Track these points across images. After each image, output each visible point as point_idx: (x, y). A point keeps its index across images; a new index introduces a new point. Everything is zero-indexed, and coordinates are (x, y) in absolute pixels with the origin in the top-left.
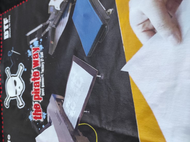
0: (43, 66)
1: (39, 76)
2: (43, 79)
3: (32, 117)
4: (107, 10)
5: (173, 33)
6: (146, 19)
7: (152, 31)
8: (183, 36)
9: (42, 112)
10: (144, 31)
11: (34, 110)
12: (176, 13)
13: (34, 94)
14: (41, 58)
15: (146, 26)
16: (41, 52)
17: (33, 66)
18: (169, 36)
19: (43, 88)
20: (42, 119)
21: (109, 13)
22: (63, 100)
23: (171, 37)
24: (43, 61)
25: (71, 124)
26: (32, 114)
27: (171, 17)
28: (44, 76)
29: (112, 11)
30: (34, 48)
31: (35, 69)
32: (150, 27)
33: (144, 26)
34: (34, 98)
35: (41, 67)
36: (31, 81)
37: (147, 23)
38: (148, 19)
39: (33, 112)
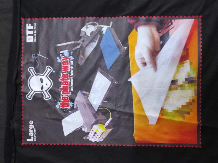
0: (72, 71)
1: (68, 78)
2: (72, 80)
3: (59, 106)
4: (123, 47)
5: (154, 67)
6: (143, 57)
7: (145, 64)
8: (157, 69)
9: (69, 103)
10: (142, 63)
11: (62, 101)
12: (156, 58)
13: (62, 90)
14: (70, 66)
15: (143, 61)
16: (71, 61)
17: (62, 70)
18: (152, 68)
19: (72, 86)
20: (69, 107)
21: (125, 49)
22: (89, 95)
23: (152, 69)
24: (73, 67)
25: (94, 109)
26: (60, 104)
27: (154, 59)
28: (73, 78)
29: (127, 49)
30: (64, 56)
31: (64, 72)
32: (144, 62)
33: (141, 60)
34: (62, 93)
35: (70, 71)
36: (60, 81)
37: (143, 59)
38: (144, 58)
39: (60, 103)
